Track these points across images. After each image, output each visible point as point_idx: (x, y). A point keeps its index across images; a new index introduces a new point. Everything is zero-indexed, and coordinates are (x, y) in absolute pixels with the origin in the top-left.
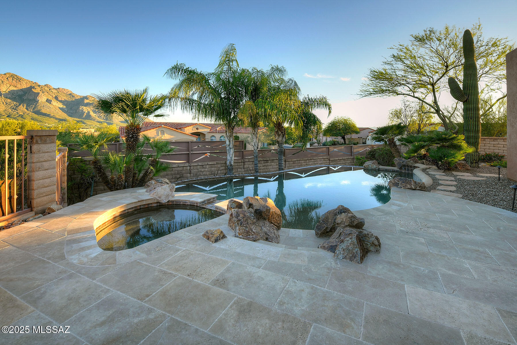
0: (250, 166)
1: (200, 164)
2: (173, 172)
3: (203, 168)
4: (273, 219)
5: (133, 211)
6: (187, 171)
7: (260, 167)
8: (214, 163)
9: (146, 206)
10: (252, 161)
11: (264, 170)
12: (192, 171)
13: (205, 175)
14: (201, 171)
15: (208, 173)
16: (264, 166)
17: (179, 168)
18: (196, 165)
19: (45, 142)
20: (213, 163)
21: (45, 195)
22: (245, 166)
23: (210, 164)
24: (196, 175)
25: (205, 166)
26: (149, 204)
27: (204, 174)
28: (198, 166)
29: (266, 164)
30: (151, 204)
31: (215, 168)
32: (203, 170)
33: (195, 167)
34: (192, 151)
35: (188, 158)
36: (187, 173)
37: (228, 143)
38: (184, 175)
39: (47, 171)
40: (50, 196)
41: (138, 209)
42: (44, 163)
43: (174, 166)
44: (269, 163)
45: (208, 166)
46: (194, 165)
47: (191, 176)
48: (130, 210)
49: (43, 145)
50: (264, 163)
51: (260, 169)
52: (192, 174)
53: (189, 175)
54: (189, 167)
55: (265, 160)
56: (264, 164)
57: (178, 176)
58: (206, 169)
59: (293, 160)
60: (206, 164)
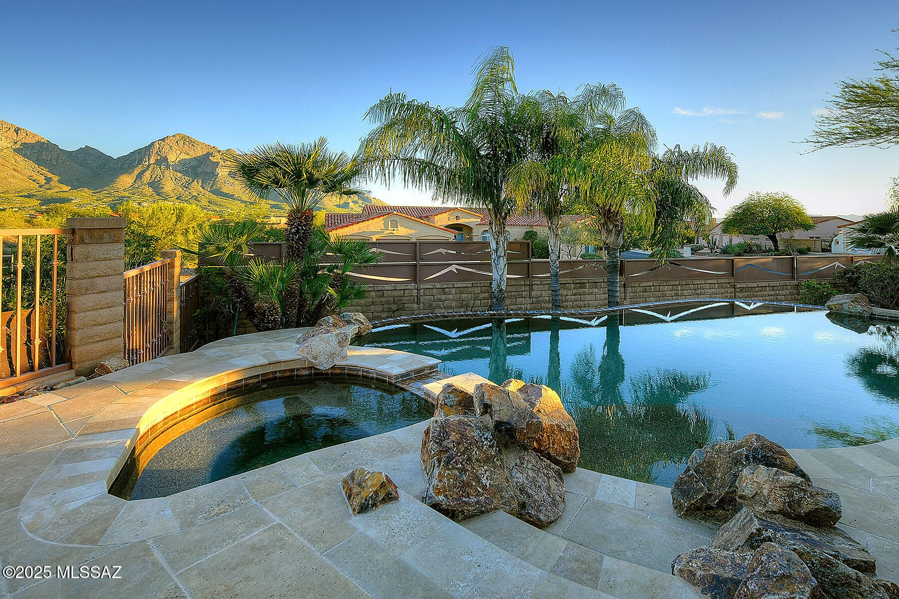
0: (543, 292)
1: (438, 285)
2: (385, 299)
3: (445, 293)
4: (553, 445)
5: (258, 382)
6: (411, 298)
7: (567, 295)
8: (467, 285)
9: (288, 374)
10: (548, 283)
12: (421, 298)
13: (447, 308)
14: (440, 300)
15: (453, 305)
16: (575, 295)
17: (395, 292)
18: (430, 287)
19: (100, 241)
20: (464, 285)
21: (98, 339)
22: (533, 293)
23: (459, 285)
24: (430, 306)
25: (447, 290)
26: (293, 370)
27: (445, 305)
28: (435, 290)
29: (581, 290)
30: (298, 369)
31: (470, 295)
33: (428, 292)
34: (422, 259)
35: (415, 274)
36: (413, 302)
37: (493, 245)
38: (406, 305)
39: (103, 295)
40: (109, 342)
41: (269, 380)
42: (98, 280)
43: (386, 288)
44: (587, 290)
45: (454, 290)
46: (427, 287)
47: (419, 309)
48: (251, 381)
49: (97, 247)
50: (575, 288)
51: (567, 301)
52: (422, 304)
53: (416, 305)
54: (416, 291)
55: (578, 281)
56: (575, 291)
57: (394, 307)
59: (643, 284)
60: (451, 286)
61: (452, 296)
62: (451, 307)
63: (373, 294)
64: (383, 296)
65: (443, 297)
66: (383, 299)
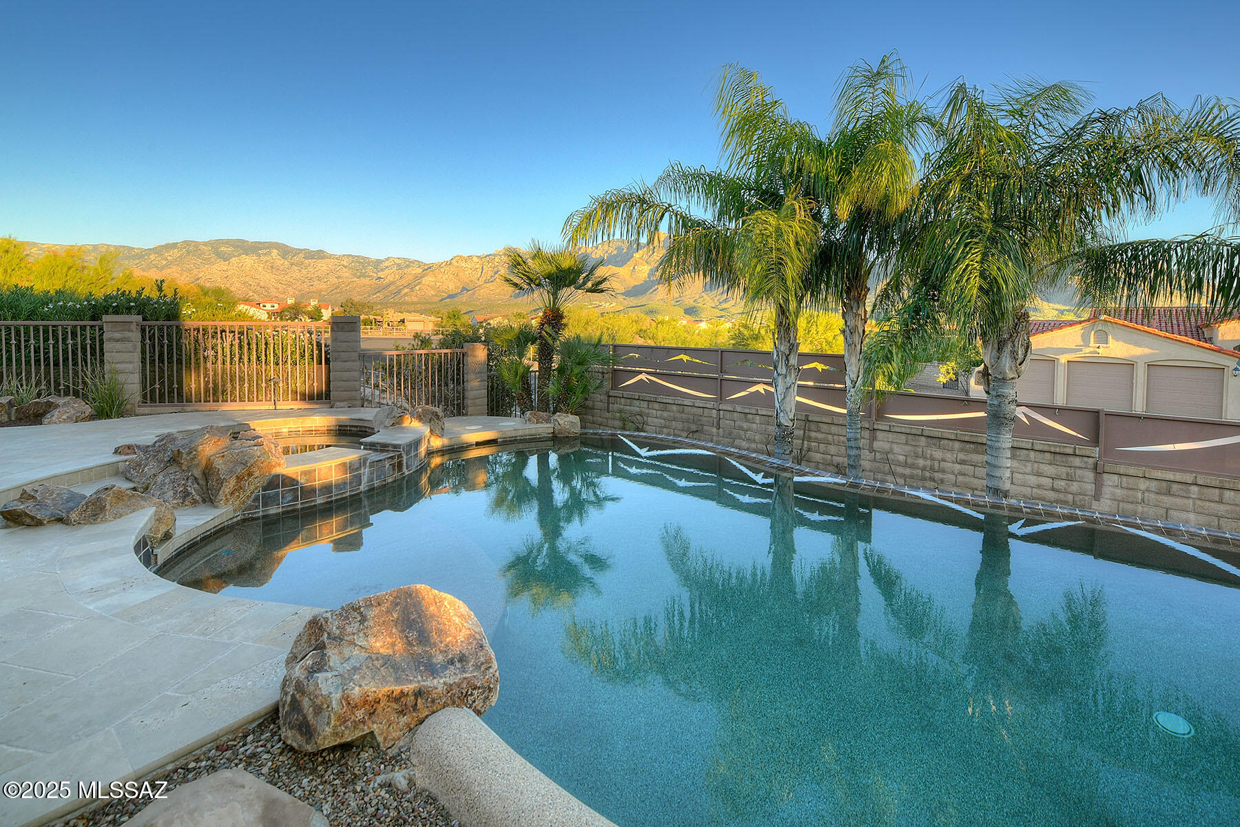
0: (895, 446)
1: (739, 409)
2: (686, 416)
3: (747, 421)
6: (711, 419)
10: (903, 430)
11: (961, 478)
12: (720, 422)
14: (741, 428)
15: (757, 437)
16: (963, 462)
17: (695, 409)
18: (729, 409)
22: (876, 445)
23: (764, 413)
24: (730, 434)
25: (750, 416)
27: (747, 436)
28: (735, 414)
32: (745, 427)
33: (728, 415)
34: (724, 372)
36: (712, 425)
38: (704, 427)
43: (687, 403)
45: (758, 417)
46: (726, 408)
47: (718, 434)
50: (962, 450)
52: (720, 429)
53: (714, 430)
54: (717, 411)
55: (967, 439)
56: (961, 456)
57: (694, 428)
58: (755, 426)
60: (754, 412)
61: (756, 425)
62: (754, 441)
63: (674, 407)
64: (683, 412)
65: (745, 425)
66: (684, 416)
